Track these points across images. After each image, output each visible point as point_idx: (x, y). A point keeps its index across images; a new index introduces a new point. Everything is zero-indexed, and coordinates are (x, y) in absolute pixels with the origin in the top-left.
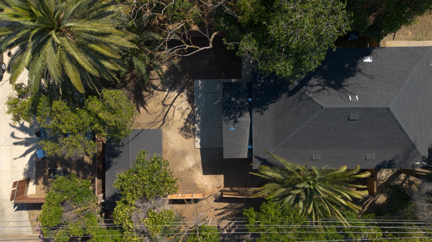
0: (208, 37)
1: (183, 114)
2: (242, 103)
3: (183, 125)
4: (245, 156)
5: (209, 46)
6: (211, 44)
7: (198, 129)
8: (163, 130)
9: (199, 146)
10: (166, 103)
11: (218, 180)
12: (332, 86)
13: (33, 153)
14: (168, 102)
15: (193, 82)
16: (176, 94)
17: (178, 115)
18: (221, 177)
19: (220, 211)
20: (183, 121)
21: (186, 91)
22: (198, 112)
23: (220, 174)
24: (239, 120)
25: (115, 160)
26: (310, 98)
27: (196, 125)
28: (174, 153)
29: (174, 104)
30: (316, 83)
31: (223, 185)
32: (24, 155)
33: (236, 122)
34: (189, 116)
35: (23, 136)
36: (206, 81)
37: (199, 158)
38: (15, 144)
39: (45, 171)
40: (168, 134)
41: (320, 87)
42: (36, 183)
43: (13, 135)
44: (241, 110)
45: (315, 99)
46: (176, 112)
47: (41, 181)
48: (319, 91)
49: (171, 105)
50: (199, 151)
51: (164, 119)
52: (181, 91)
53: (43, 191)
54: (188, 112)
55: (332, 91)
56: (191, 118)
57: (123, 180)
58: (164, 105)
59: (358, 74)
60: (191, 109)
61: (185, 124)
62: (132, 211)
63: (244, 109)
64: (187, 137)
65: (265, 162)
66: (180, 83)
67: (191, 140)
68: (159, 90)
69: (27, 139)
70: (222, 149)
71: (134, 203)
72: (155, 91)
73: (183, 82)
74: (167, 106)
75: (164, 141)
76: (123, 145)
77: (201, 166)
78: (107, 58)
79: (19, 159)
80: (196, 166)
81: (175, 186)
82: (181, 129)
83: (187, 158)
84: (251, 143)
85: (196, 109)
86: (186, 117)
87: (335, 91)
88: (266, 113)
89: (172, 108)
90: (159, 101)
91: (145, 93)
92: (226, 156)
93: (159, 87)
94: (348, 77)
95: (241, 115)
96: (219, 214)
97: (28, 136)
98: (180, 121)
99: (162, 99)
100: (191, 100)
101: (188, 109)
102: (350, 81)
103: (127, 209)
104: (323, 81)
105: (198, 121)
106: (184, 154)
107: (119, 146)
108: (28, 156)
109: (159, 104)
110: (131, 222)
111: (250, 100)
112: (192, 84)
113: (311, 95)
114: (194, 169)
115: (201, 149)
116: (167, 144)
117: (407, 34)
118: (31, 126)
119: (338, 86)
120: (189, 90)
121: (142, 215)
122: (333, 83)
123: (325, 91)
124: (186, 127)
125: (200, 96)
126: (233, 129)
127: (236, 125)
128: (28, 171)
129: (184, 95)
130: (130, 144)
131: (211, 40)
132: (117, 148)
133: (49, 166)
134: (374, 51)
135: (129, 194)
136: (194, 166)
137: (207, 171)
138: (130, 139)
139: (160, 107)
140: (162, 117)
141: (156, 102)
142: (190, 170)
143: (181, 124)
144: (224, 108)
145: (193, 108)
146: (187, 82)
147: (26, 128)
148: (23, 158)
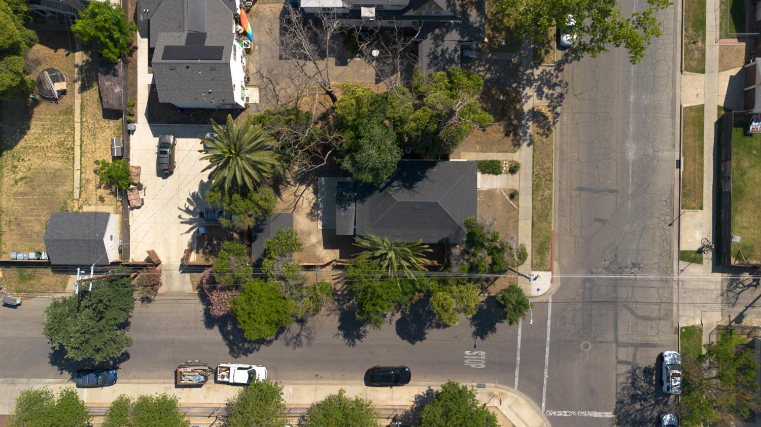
0: (322, 157)
1: (310, 203)
2: (350, 196)
3: (310, 211)
4: (352, 233)
5: (324, 162)
6: (325, 162)
7: (321, 215)
8: (294, 215)
9: (321, 228)
10: (297, 194)
11: (335, 253)
12: (406, 187)
13: (195, 230)
14: (299, 193)
15: (317, 179)
16: (305, 188)
17: (306, 204)
18: (337, 251)
19: (335, 277)
20: (310, 208)
21: (312, 185)
22: (321, 201)
23: (337, 248)
24: (347, 208)
25: (260, 235)
26: (390, 195)
27: (319, 212)
28: (302, 232)
29: (303, 195)
30: (396, 185)
31: (338, 257)
32: (189, 231)
33: (346, 209)
34: (314, 204)
35: (187, 217)
36: (327, 178)
37: (321, 236)
38: (182, 223)
39: (204, 244)
40: (297, 218)
41: (398, 188)
42: (197, 252)
43: (180, 217)
44: (349, 201)
45: (393, 196)
46: (305, 201)
47: (201, 251)
48: (397, 190)
49: (301, 195)
50: (321, 231)
51: (295, 206)
52: (309, 185)
53: (202, 258)
54: (314, 201)
55: (406, 190)
56: (316, 206)
57: (270, 243)
58: (296, 195)
59: (425, 180)
60: (316, 199)
61: (311, 210)
62: (274, 263)
63: (351, 200)
64: (312, 220)
65: (362, 237)
66: (307, 179)
67: (315, 223)
68: (291, 185)
69: (191, 219)
70: (335, 230)
71: (276, 257)
72: (289, 186)
73: (310, 178)
74: (297, 196)
75: (295, 223)
76: (266, 224)
77: (322, 243)
78: (265, 172)
79: (184, 235)
80: (318, 242)
81: (302, 247)
82: (308, 214)
83: (312, 236)
84: (355, 225)
85: (320, 200)
86: (312, 205)
87: (407, 191)
88: (365, 203)
89: (301, 198)
90: (292, 193)
91: (281, 187)
92: (338, 233)
93: (292, 183)
94: (418, 181)
95: (349, 205)
96: (334, 279)
97: (191, 217)
98: (307, 208)
99: (294, 191)
100: (316, 192)
101: (314, 199)
102: (419, 184)
103: (271, 262)
104: (401, 183)
105: (321, 208)
106: (309, 233)
107: (263, 225)
108: (192, 233)
109: (291, 195)
110: (274, 271)
111: (355, 194)
112: (317, 180)
113: (391, 193)
114: (317, 245)
115: (323, 230)
116: (296, 226)
117: (476, 148)
118: (195, 209)
119: (410, 187)
120: (314, 185)
121: (280, 266)
122: (407, 185)
123: (401, 190)
124: (311, 213)
125: (323, 189)
126: (343, 214)
127: (346, 211)
128: (191, 243)
129: (311, 188)
130: (271, 224)
131: (325, 159)
132: (261, 226)
133: (207, 240)
134: (438, 163)
135: (273, 252)
136: (317, 242)
137: (326, 246)
138: (271, 220)
139: (293, 197)
140: (294, 205)
141: (289, 193)
142: (314, 245)
143: (308, 211)
144: (338, 199)
145: (317, 198)
146: (313, 179)
147: (190, 211)
148: (187, 234)
